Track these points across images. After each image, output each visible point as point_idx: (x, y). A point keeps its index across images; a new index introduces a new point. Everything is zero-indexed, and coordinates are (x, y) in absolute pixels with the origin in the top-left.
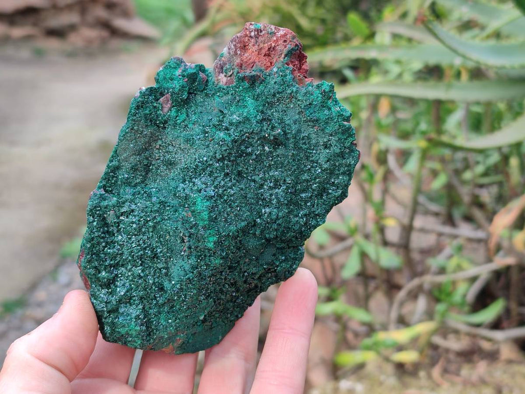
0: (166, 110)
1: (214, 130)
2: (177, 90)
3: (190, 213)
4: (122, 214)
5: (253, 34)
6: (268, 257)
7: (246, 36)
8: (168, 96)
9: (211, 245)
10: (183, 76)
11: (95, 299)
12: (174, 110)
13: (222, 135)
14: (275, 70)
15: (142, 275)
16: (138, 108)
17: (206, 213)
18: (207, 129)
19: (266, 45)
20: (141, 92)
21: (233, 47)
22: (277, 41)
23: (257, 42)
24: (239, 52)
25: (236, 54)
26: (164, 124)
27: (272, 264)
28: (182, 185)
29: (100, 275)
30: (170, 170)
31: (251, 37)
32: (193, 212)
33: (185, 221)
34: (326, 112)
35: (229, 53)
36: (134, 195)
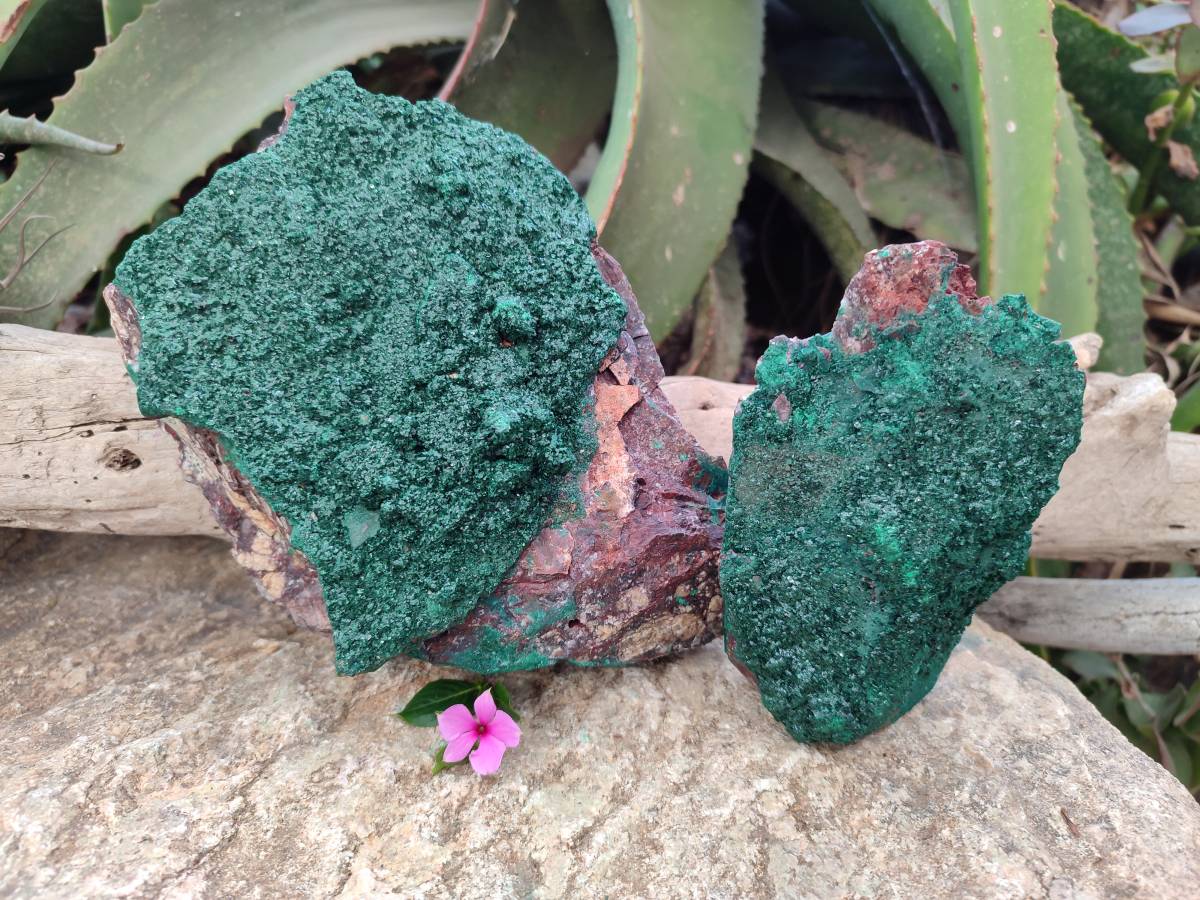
0: (785, 416)
1: (868, 423)
2: (793, 385)
3: (869, 550)
4: (770, 577)
5: (880, 267)
6: (986, 562)
7: (872, 273)
8: (783, 396)
9: (913, 582)
10: (797, 361)
11: (769, 695)
12: (797, 413)
13: (881, 427)
14: (932, 307)
15: (826, 648)
16: (745, 427)
17: (894, 543)
18: (857, 425)
19: (906, 276)
20: (743, 406)
21: (855, 295)
22: (921, 264)
23: (889, 276)
24: (867, 300)
25: (863, 303)
26: (787, 436)
27: (993, 567)
28: (845, 514)
29: (767, 665)
30: (817, 496)
31: (879, 272)
32: (874, 547)
33: (865, 563)
34: (1024, 337)
35: (852, 306)
36: (778, 546)
